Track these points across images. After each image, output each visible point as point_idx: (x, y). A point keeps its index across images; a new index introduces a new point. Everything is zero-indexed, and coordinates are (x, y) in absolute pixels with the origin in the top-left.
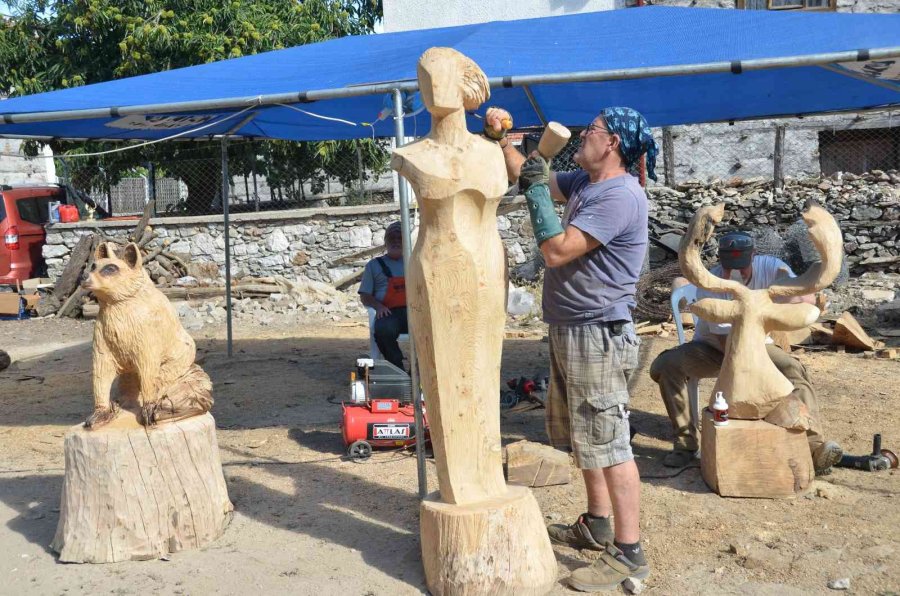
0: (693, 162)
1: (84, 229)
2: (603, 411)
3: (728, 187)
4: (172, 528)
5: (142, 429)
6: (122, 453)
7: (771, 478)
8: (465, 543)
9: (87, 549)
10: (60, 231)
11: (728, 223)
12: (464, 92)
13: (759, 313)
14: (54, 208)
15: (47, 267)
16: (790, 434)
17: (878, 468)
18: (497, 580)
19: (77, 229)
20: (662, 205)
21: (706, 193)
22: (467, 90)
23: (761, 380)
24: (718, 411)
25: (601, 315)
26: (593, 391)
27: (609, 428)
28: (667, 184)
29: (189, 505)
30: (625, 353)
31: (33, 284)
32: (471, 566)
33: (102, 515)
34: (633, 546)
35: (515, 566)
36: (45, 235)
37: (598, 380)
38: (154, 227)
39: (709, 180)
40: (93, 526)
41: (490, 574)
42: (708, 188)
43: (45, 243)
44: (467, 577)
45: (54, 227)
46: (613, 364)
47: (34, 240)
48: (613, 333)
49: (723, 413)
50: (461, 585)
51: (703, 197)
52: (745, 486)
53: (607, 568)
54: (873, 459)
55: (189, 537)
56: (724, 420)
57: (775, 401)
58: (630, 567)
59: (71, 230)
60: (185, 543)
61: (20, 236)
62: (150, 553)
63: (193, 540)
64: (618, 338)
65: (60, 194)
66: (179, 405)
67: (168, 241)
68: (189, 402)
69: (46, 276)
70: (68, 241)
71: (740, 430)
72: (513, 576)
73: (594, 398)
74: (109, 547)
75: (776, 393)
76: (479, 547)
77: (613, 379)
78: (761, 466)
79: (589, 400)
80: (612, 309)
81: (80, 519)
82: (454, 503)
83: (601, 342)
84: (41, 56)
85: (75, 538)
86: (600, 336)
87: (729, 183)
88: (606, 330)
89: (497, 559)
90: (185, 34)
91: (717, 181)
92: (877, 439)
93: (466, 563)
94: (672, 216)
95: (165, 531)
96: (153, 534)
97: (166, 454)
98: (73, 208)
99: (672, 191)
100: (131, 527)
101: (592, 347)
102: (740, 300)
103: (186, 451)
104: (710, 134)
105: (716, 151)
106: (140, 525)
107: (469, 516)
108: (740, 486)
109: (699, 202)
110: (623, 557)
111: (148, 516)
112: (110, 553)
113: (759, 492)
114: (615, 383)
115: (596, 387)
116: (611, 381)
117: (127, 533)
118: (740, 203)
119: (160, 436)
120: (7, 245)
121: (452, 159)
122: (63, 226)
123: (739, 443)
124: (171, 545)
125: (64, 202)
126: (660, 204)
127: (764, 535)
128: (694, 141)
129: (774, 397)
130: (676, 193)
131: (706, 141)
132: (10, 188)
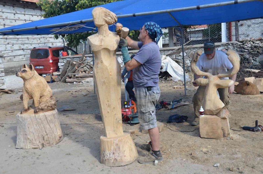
0: (248, 33)
1: (68, 58)
2: (146, 113)
3: (257, 41)
4: (43, 141)
5: (34, 114)
6: (28, 120)
7: (217, 133)
8: (107, 148)
9: (21, 145)
10: (63, 59)
11: (256, 52)
12: (105, 20)
13: (214, 82)
14: (61, 52)
15: (60, 69)
16: (222, 120)
17: (257, 131)
18: (115, 159)
19: (66, 58)
20: (234, 47)
21: (249, 43)
22: (106, 19)
23: (214, 103)
24: (201, 112)
25: (144, 85)
26: (143, 107)
27: (148, 118)
28: (236, 40)
29: (47, 134)
30: (152, 96)
31: (56, 73)
32: (108, 155)
33: (24, 137)
34: (157, 152)
35: (121, 155)
36: (59, 60)
37: (144, 104)
38: (86, 57)
39: (251, 39)
40: (22, 139)
41: (113, 157)
42: (250, 41)
43: (59, 62)
44: (107, 158)
45: (61, 58)
46: (149, 99)
47: (56, 61)
48: (148, 90)
49: (202, 112)
50: (106, 160)
51: (248, 44)
52: (208, 135)
53: (149, 157)
54: (255, 128)
55: (48, 143)
56: (202, 115)
57: (218, 109)
58: (156, 157)
59: (65, 58)
60: (46, 145)
61: (53, 60)
62: (37, 147)
63: (49, 144)
64: (150, 92)
65: (63, 49)
66: (43, 108)
67: (89, 61)
68: (47, 107)
69: (60, 71)
70: (64, 61)
71: (207, 118)
72: (120, 158)
73: (143, 109)
74: (26, 145)
75: (218, 107)
76: (111, 150)
77: (149, 104)
78: (213, 129)
79: (142, 110)
80: (147, 83)
81: (20, 137)
82: (107, 137)
83: (145, 93)
84: (59, 11)
85: (19, 142)
86: (144, 91)
87: (257, 39)
88: (146, 89)
89: (115, 153)
90: (93, 2)
91: (253, 39)
92: (257, 122)
93: (107, 154)
94: (237, 50)
95: (41, 141)
96: (38, 142)
97: (40, 121)
98: (66, 52)
99: (238, 43)
100: (32, 140)
101: (142, 94)
102: (209, 78)
103: (46, 120)
104: (254, 23)
105: (256, 29)
106: (34, 139)
107: (108, 141)
108: (206, 135)
109: (246, 46)
110: (154, 154)
111: (36, 137)
112: (27, 146)
113: (212, 137)
114: (149, 105)
115: (143, 106)
116: (148, 104)
117: (31, 142)
118: (260, 46)
119: (38, 116)
120: (50, 63)
121: (101, 39)
122: (63, 57)
123: (206, 121)
124: (43, 145)
125: (63, 51)
126: (233, 47)
127: (205, 150)
128: (249, 26)
129: (218, 108)
130: (239, 43)
131: (253, 26)
132: (51, 47)
